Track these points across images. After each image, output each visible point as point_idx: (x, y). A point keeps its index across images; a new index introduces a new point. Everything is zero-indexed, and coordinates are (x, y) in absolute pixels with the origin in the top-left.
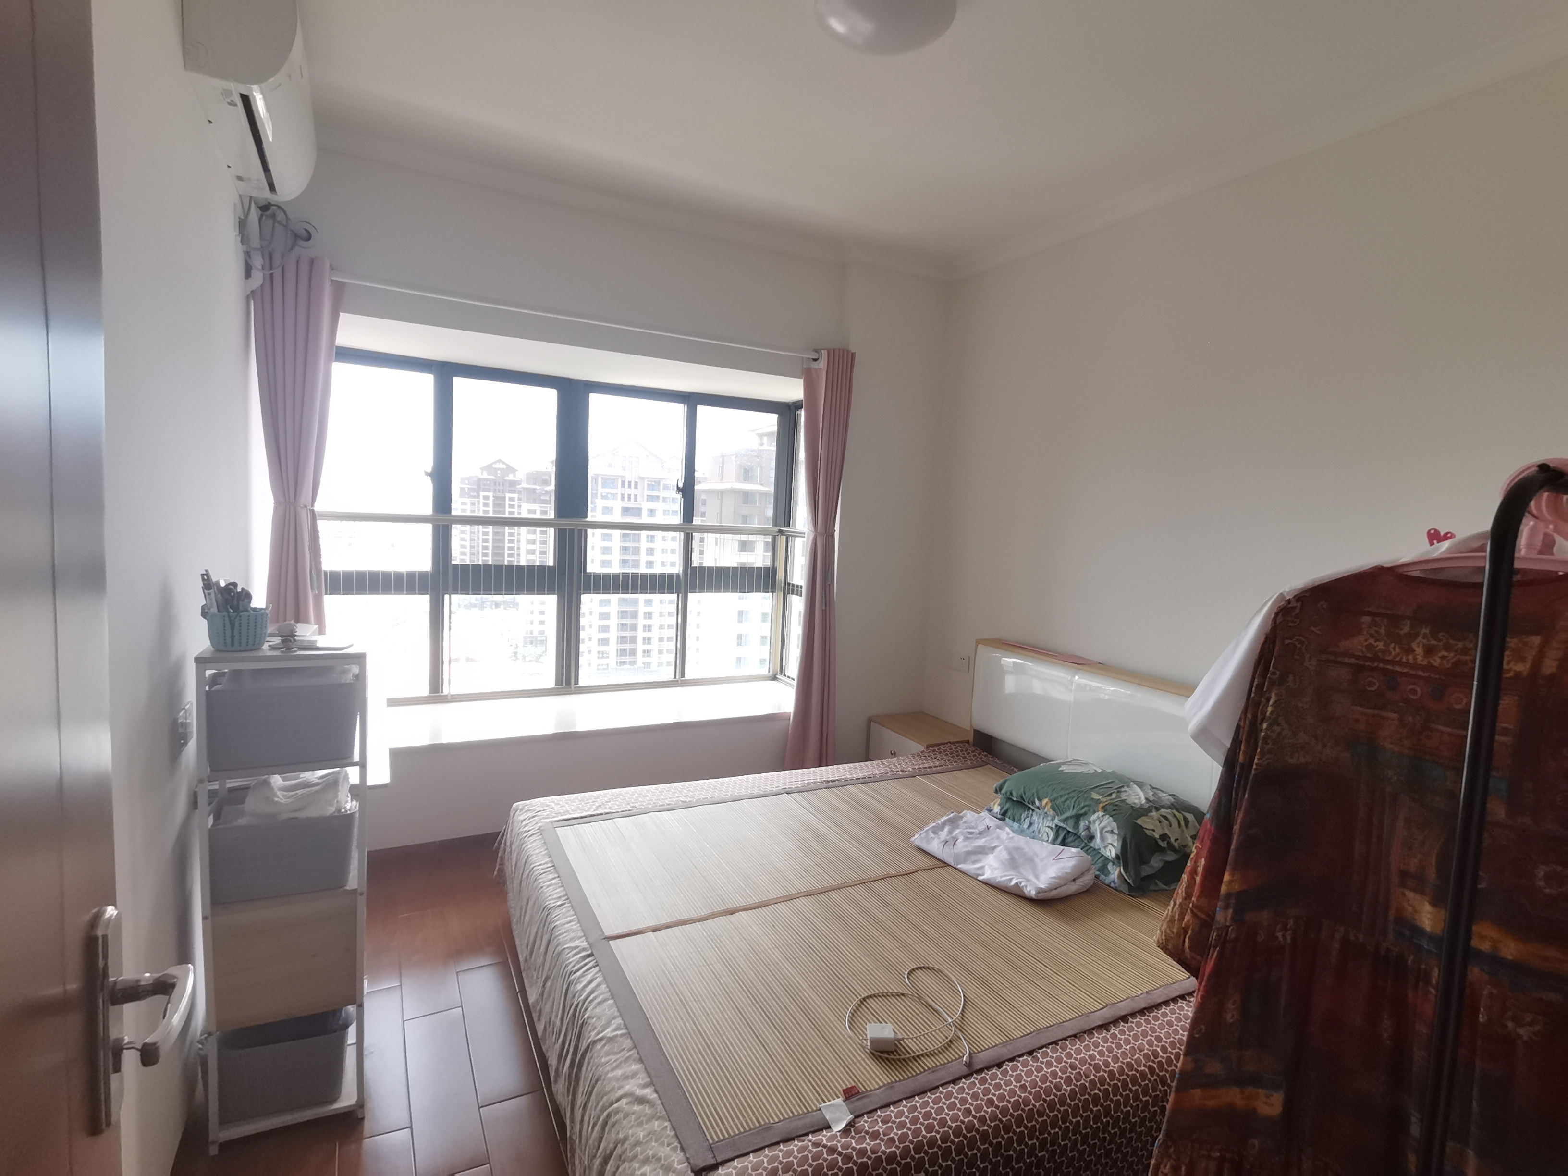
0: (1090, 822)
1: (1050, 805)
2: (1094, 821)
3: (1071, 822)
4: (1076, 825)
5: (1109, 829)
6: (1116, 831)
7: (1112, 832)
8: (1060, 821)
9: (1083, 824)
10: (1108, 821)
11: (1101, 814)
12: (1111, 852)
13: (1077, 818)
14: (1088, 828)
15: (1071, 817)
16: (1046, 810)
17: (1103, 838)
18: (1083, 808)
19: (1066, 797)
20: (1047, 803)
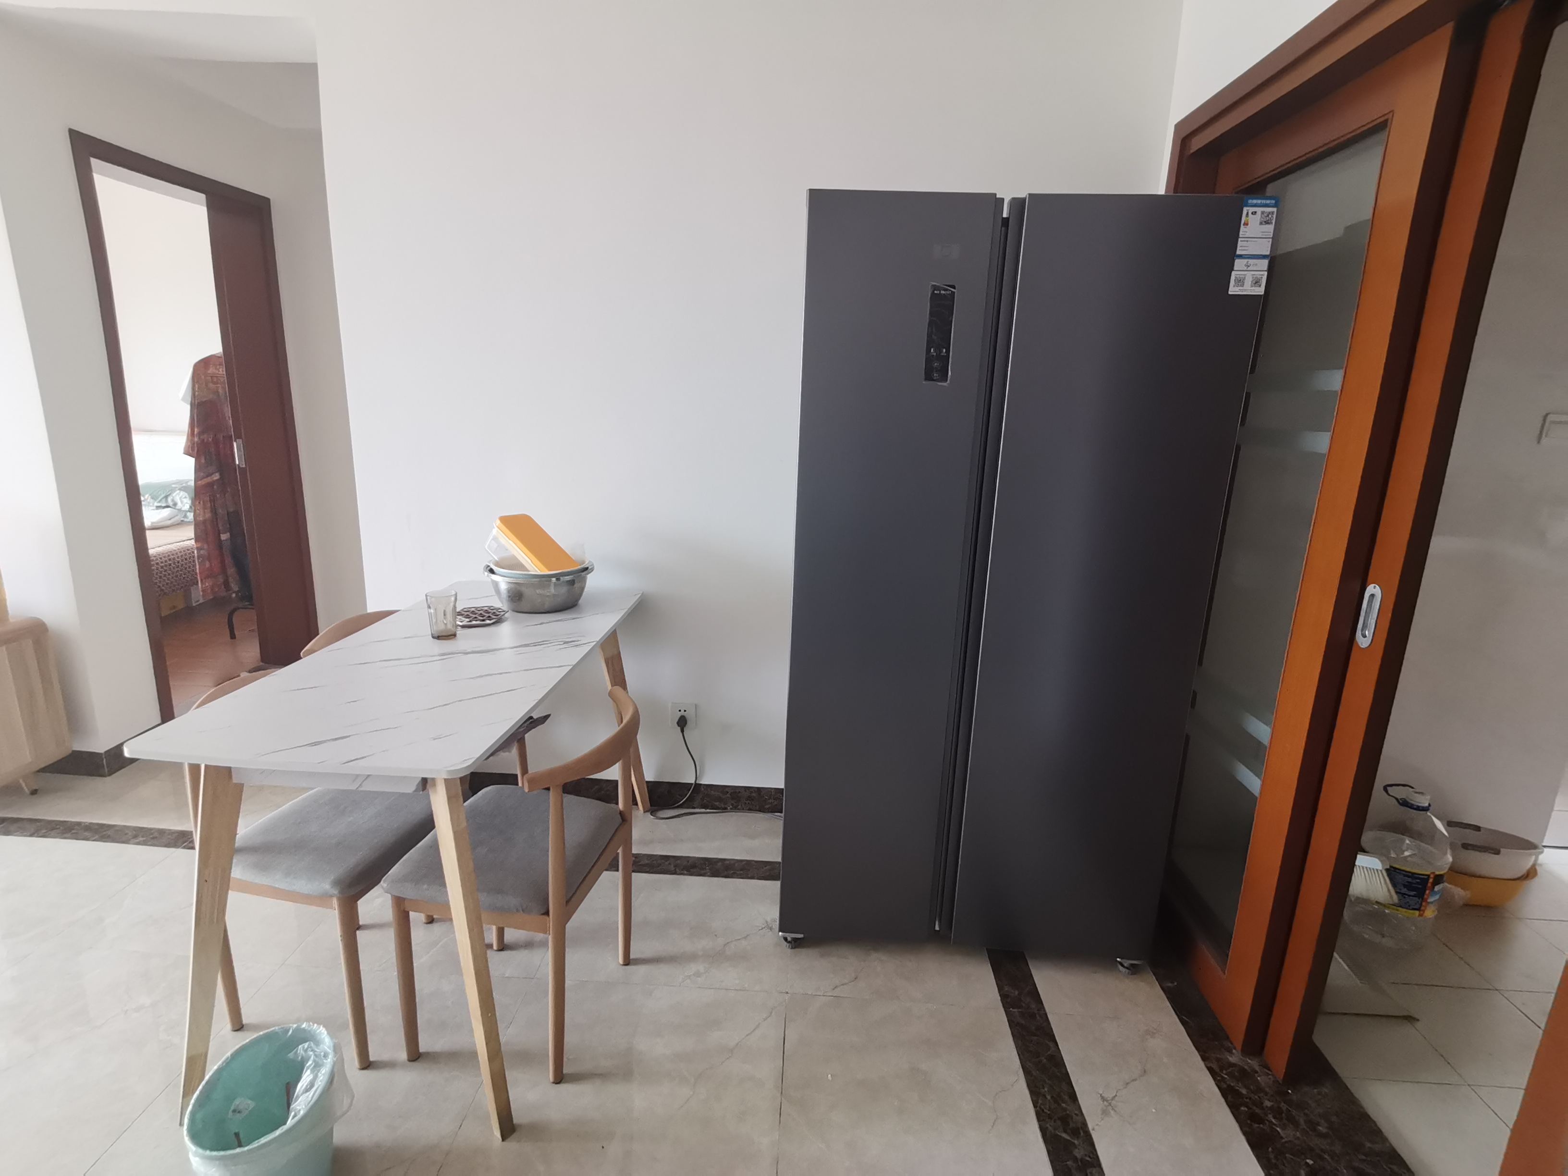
0: (173, 497)
1: (150, 497)
2: (176, 496)
3: (164, 500)
4: (167, 501)
5: (184, 497)
6: (187, 496)
7: (186, 497)
8: (157, 503)
9: (170, 499)
10: (182, 493)
11: (178, 491)
12: (187, 507)
13: (166, 497)
14: (173, 500)
15: (163, 498)
16: (148, 500)
17: (182, 502)
18: (169, 491)
19: (158, 490)
20: (148, 497)
